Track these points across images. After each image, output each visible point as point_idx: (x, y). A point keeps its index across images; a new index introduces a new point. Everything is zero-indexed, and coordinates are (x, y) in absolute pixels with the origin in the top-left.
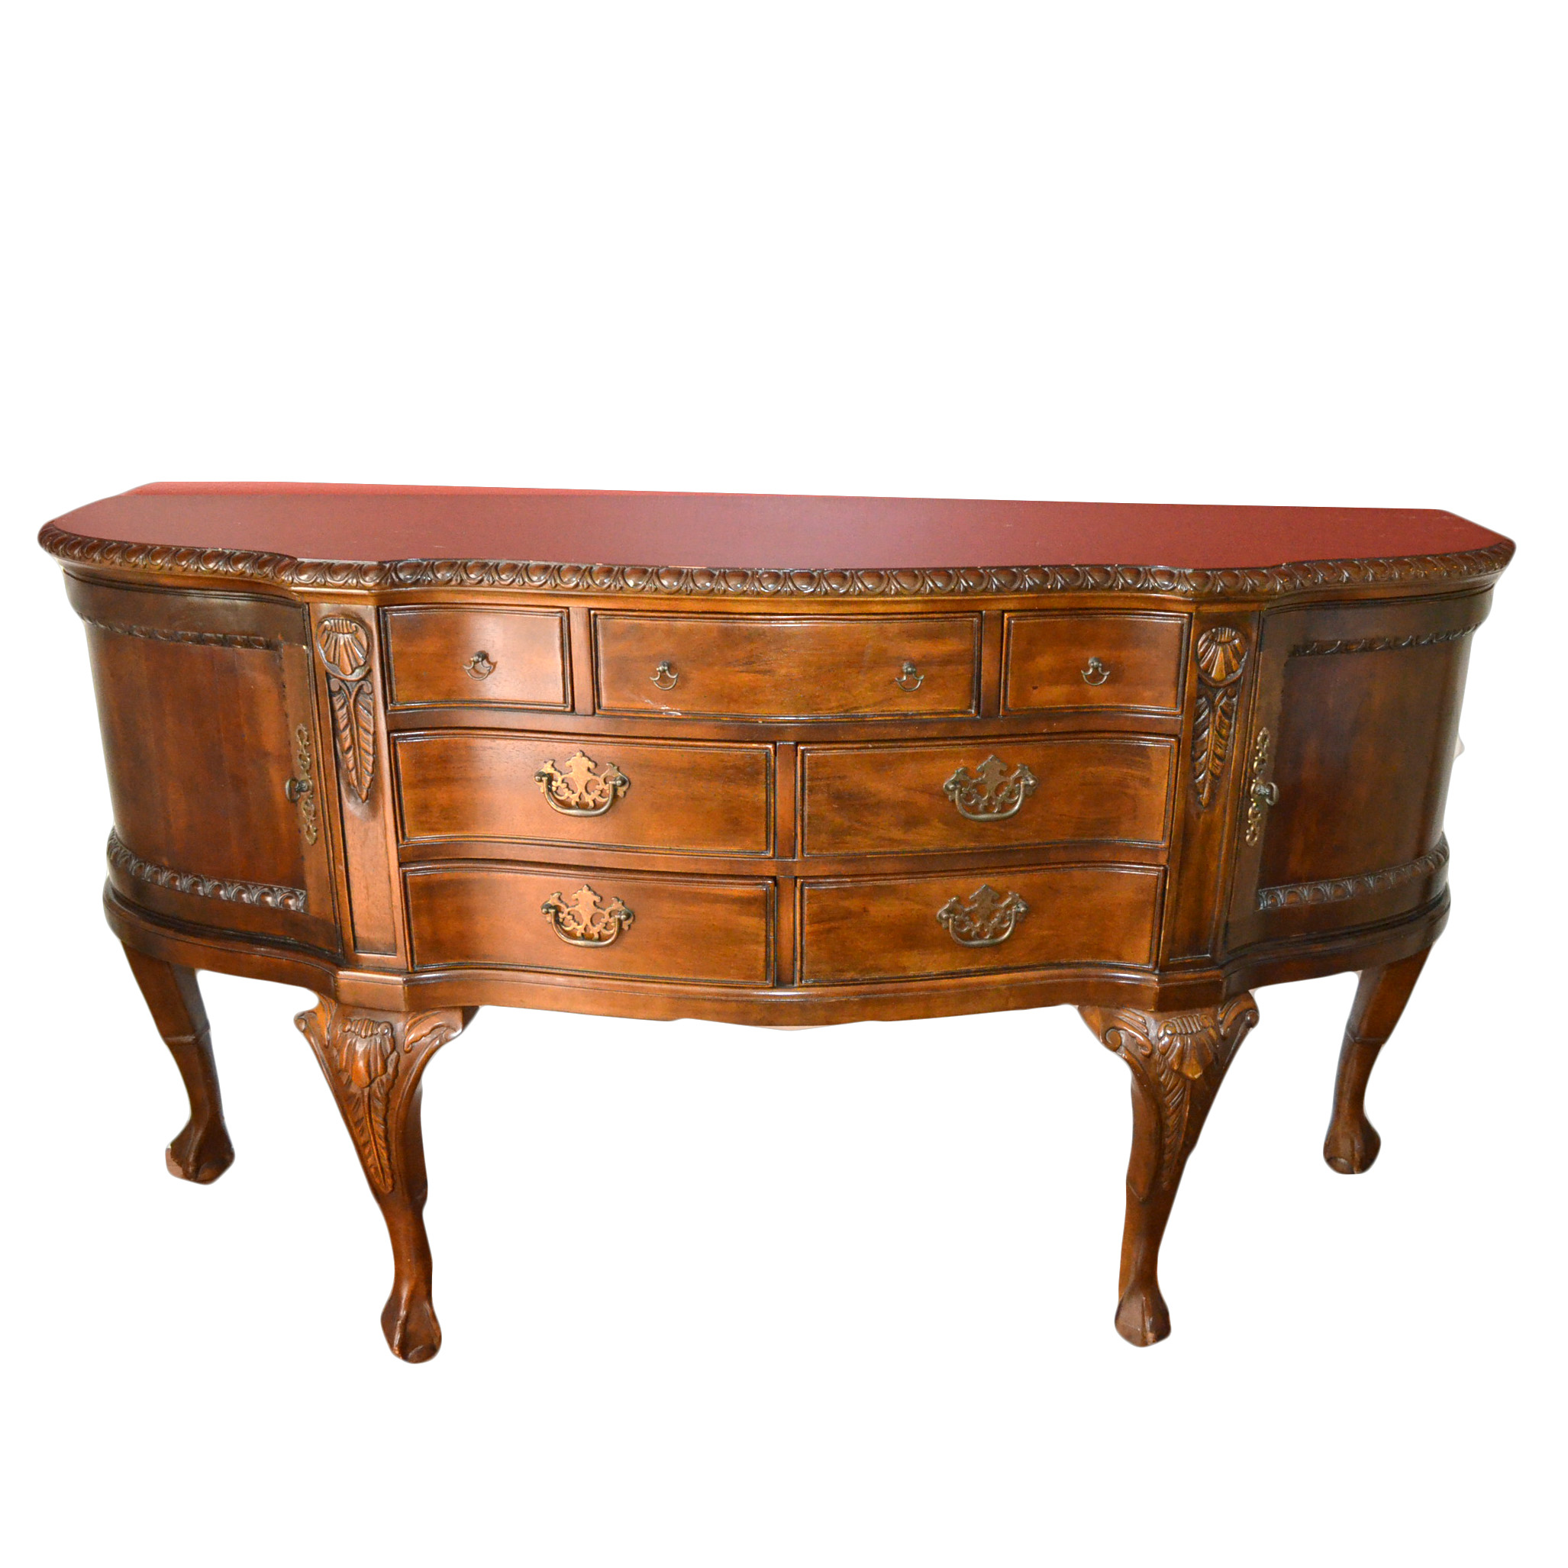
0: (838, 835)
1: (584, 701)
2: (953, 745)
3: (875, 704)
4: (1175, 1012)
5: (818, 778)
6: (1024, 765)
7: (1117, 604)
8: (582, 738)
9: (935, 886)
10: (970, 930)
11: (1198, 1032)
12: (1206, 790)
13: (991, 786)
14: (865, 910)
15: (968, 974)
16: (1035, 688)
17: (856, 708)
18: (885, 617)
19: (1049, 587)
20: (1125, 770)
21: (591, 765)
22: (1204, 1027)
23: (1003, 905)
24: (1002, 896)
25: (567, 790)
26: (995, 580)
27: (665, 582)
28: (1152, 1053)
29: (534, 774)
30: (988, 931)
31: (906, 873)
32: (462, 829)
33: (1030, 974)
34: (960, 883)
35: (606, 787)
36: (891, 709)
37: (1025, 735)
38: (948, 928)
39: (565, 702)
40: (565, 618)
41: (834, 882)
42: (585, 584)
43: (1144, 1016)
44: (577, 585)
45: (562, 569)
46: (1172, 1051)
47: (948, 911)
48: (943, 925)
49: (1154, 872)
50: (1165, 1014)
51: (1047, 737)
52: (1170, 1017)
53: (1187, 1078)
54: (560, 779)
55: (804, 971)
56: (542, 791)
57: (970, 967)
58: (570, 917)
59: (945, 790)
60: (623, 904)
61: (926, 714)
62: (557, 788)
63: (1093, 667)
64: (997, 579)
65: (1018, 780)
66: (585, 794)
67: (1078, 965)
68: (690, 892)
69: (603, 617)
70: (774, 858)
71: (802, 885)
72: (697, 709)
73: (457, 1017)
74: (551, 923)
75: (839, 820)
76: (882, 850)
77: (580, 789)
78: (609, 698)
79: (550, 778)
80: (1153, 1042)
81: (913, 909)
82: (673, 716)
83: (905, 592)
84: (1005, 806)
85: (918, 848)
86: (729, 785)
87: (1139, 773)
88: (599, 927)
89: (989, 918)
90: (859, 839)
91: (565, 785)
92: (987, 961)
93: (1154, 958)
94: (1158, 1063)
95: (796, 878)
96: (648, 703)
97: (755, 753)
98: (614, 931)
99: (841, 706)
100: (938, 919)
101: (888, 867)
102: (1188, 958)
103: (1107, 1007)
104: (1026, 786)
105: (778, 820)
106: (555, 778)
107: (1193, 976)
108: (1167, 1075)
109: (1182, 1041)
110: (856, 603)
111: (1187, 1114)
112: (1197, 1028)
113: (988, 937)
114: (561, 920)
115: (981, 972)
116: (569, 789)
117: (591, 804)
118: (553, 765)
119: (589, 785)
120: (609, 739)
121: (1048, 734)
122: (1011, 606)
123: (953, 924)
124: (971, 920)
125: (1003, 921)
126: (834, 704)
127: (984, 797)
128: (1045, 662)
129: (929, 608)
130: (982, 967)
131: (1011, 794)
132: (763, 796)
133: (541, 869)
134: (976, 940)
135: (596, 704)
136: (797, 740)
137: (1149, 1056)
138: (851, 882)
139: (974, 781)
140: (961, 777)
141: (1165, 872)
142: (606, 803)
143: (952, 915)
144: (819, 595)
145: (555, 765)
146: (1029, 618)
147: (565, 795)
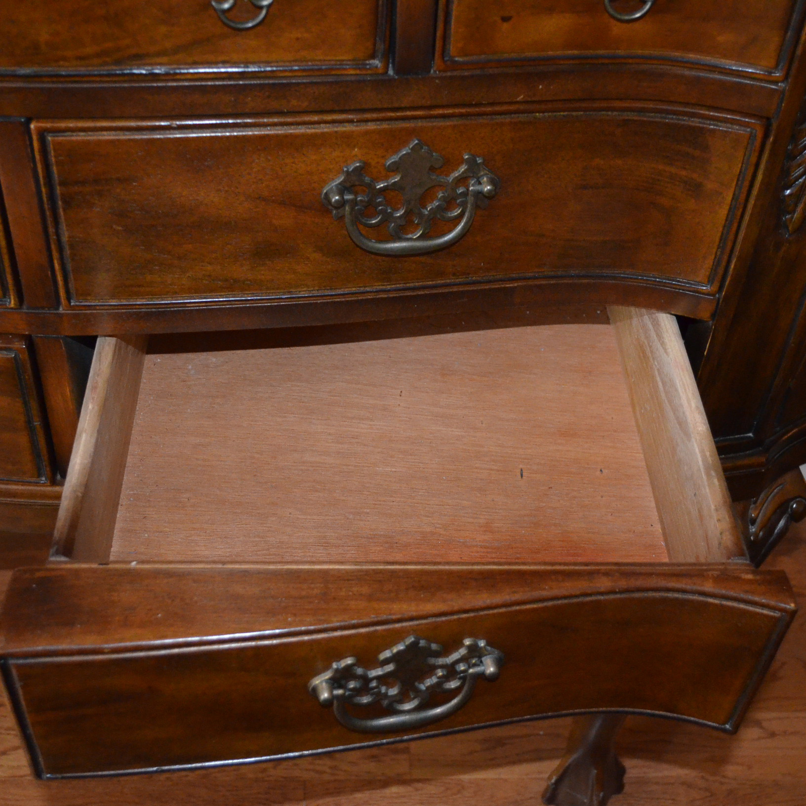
2: (340, 122)
36: (210, 58)
65: (462, 182)
131: (449, 206)
139: (379, 185)
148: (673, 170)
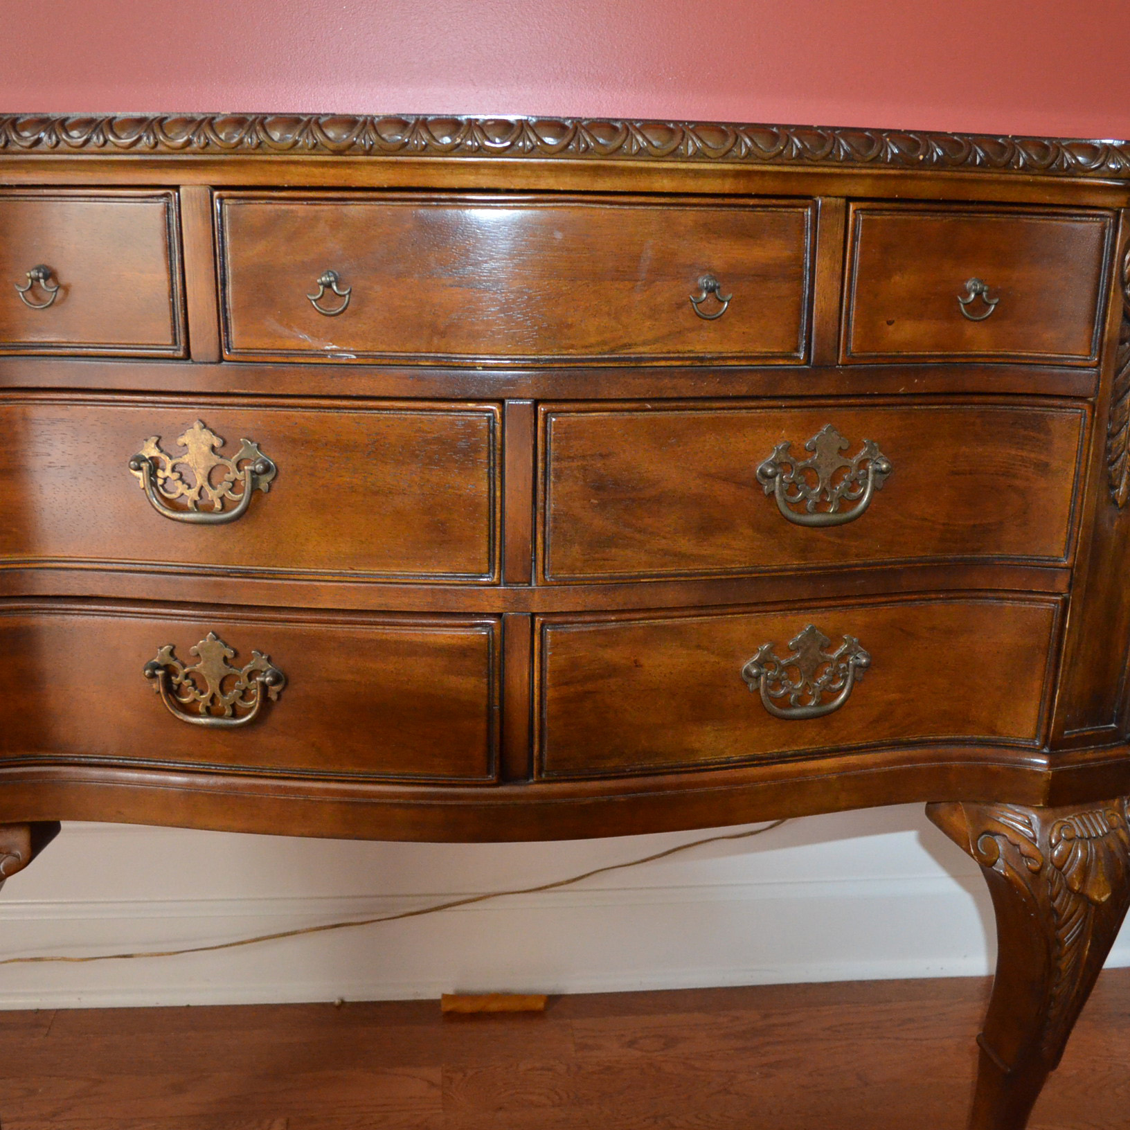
0: (600, 544)
1: (203, 340)
2: (772, 407)
3: (655, 341)
4: (1071, 807)
5: (569, 457)
6: (873, 442)
7: (1013, 195)
8: (202, 400)
9: (739, 628)
10: (787, 694)
11: (1104, 834)
12: (1124, 481)
13: (825, 473)
14: (637, 664)
15: (782, 758)
16: (890, 323)
17: (625, 346)
18: (673, 200)
19: (921, 157)
20: (1013, 452)
21: (217, 442)
22: (1111, 828)
23: (835, 655)
24: (836, 640)
25: (179, 483)
26: (843, 142)
27: (331, 134)
28: (1043, 867)
29: (129, 458)
30: (813, 695)
31: (694, 607)
32: (21, 551)
33: (869, 758)
34: (776, 623)
35: (240, 476)
36: (680, 348)
37: (872, 396)
38: (758, 689)
39: (175, 343)
40: (173, 206)
41: (590, 622)
42: (202, 138)
43: (1026, 813)
44: (189, 143)
45: (165, 122)
46: (1072, 863)
47: (759, 664)
48: (752, 686)
49: (1047, 606)
50: (1058, 811)
51: (905, 400)
52: (1064, 815)
53: (1089, 901)
54: (169, 467)
55: (546, 758)
56: (142, 486)
57: (785, 749)
58: (187, 682)
59: (759, 477)
60: (269, 660)
61: (732, 358)
62: (165, 479)
63: (975, 291)
64: (846, 141)
65: (863, 464)
66: (207, 488)
67: (937, 742)
68: (372, 640)
69: (232, 202)
70: (499, 585)
71: (543, 625)
72: (382, 348)
73: (19, 840)
74: (159, 692)
75: (600, 523)
76: (664, 571)
77: (200, 480)
78: (242, 334)
79: (155, 465)
80: (1043, 852)
81: (707, 662)
82: (344, 361)
83: (710, 154)
84: (846, 503)
85: (716, 568)
86: (431, 470)
87: (1033, 455)
88: (233, 694)
89: (814, 675)
90: (629, 552)
91: (176, 475)
92: (811, 737)
93: (1043, 731)
94: (1051, 881)
95: (533, 615)
96: (304, 340)
97: (472, 417)
98: (254, 703)
99: (604, 343)
100: (744, 676)
101: (671, 596)
102: (1087, 730)
103: (975, 802)
104: (876, 472)
105: (508, 525)
106: (161, 465)
107: (1096, 755)
108: (1064, 896)
109: (1085, 848)
110: (632, 172)
111: (1087, 952)
112: (1103, 830)
113: (812, 703)
114: (175, 687)
115: (801, 755)
116: (184, 482)
117: (218, 505)
118: (157, 444)
119: (214, 474)
120: (245, 401)
121: (905, 395)
122: (860, 189)
123: (765, 683)
124: (791, 678)
125: (834, 678)
126: (593, 340)
127: (813, 489)
128: (903, 282)
129: (741, 186)
130: (802, 748)
131: (854, 485)
132: (484, 487)
133: (143, 610)
134: (797, 707)
135: (223, 342)
136: (538, 396)
137: (1037, 873)
138: (617, 621)
139: (801, 464)
140: (783, 458)
141: (1065, 603)
142: (240, 501)
143: (764, 670)
144: (576, 154)
145: (161, 444)
146: (884, 212)
147: (177, 490)
148: (1024, 454)
